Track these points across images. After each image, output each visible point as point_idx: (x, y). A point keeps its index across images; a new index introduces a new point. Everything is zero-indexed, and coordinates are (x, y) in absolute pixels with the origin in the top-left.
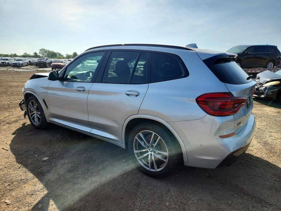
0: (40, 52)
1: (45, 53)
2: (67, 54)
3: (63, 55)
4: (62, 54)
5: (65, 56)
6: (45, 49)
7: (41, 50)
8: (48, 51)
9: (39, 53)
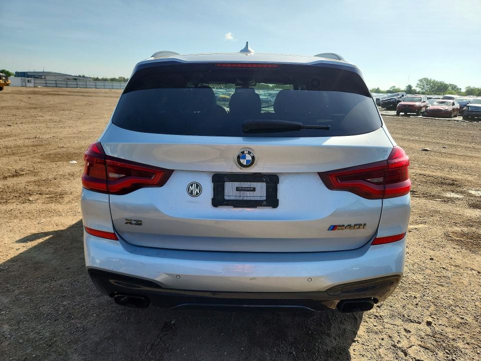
0: (418, 84)
1: (427, 85)
2: (469, 87)
3: (460, 89)
4: (459, 87)
5: (463, 90)
6: (429, 79)
7: (421, 81)
8: (434, 82)
9: (416, 87)
